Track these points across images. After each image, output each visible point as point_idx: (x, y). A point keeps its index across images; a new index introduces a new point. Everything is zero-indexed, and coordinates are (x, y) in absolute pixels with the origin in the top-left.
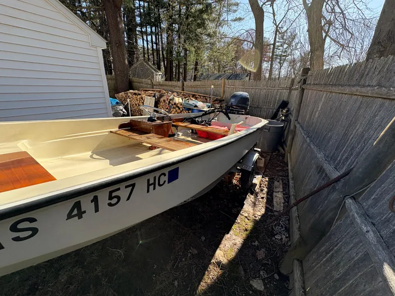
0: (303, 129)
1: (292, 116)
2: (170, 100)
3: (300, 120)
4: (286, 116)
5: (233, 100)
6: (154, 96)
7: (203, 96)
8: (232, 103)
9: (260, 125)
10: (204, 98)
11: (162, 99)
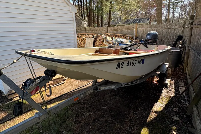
0: (193, 50)
1: (186, 44)
2: (104, 39)
3: (191, 46)
4: (182, 45)
5: (148, 36)
6: (93, 37)
7: (124, 36)
8: (148, 38)
9: (166, 49)
10: (124, 37)
11: (98, 39)
